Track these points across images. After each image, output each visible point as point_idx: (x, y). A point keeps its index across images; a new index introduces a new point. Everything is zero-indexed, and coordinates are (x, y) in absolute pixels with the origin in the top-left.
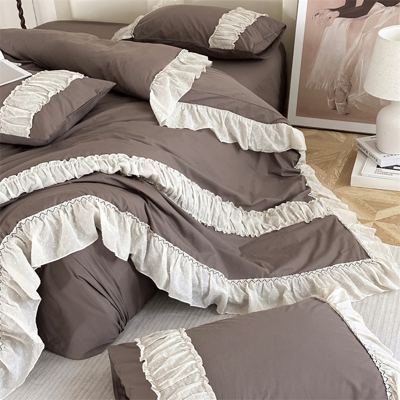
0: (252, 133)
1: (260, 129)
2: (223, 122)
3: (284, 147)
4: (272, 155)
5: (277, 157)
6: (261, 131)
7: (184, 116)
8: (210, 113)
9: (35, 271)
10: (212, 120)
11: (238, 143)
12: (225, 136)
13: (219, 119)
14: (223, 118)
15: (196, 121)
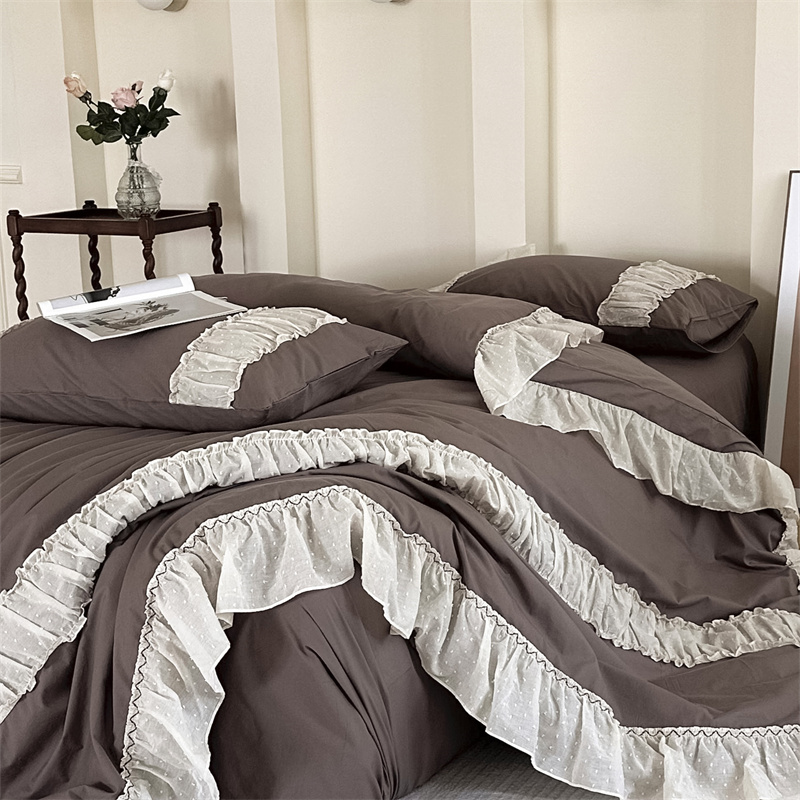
0: (680, 464)
1: (699, 456)
2: (622, 431)
3: (750, 501)
4: (723, 519)
5: (735, 522)
6: (701, 461)
7: (542, 406)
8: (596, 408)
9: (226, 631)
10: (599, 423)
11: (652, 480)
12: (625, 458)
13: (613, 423)
14: (623, 422)
15: (566, 418)
